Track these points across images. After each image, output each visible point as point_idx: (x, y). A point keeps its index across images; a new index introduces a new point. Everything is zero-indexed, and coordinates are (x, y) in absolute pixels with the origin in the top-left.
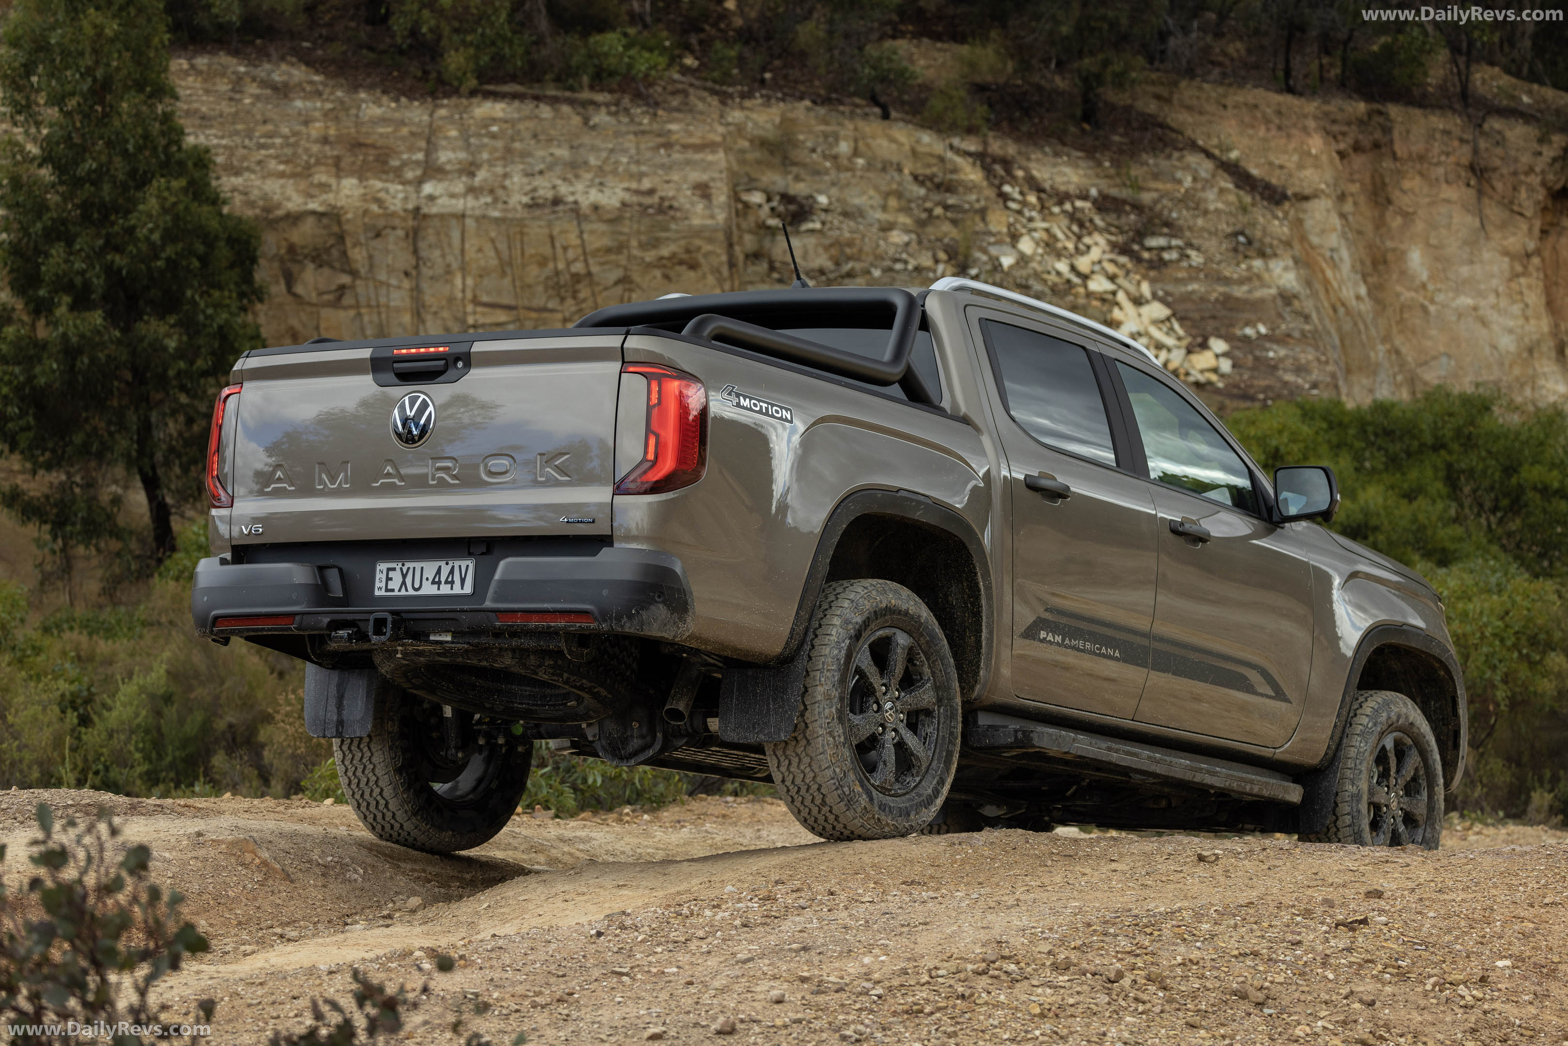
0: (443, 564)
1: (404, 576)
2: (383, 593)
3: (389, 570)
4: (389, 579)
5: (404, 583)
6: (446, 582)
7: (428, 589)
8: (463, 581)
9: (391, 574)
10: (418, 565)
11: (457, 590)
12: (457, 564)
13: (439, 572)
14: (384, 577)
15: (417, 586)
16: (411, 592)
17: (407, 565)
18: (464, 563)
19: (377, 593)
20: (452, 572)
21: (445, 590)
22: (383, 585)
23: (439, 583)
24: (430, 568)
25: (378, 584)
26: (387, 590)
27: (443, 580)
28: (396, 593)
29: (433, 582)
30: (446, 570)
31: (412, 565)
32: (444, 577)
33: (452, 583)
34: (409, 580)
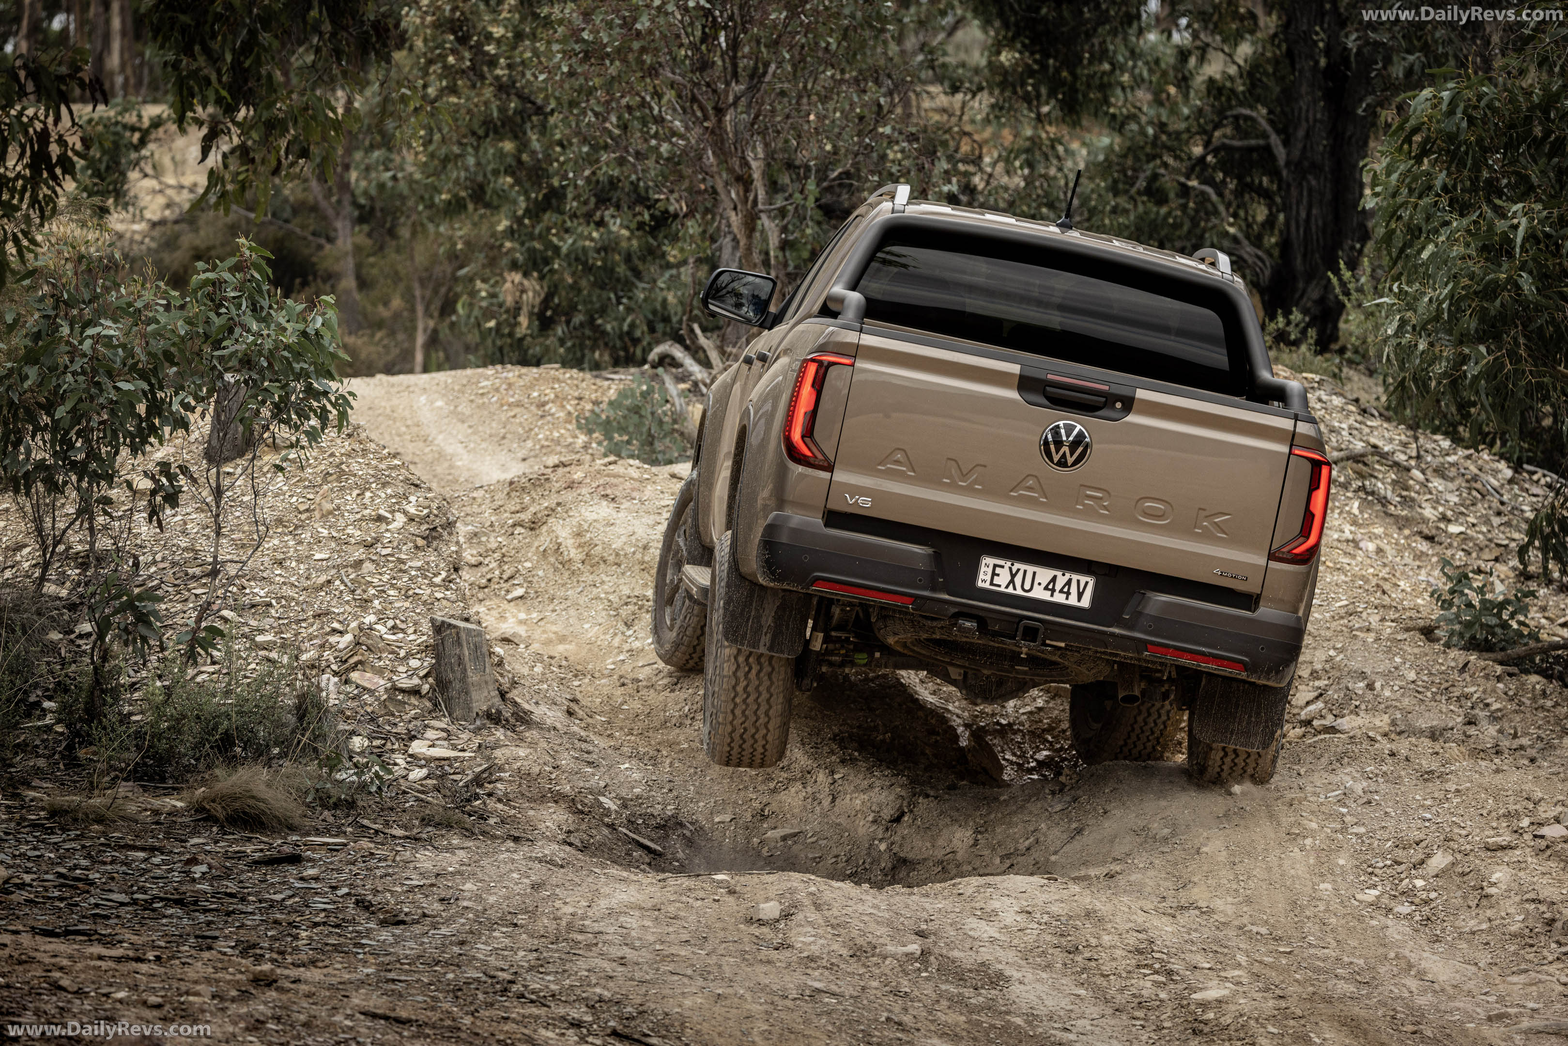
0: (1059, 574)
1: (1013, 576)
2: (987, 585)
3: (995, 566)
4: (994, 574)
5: (1012, 581)
6: (1061, 591)
7: (1039, 593)
8: (1080, 595)
9: (998, 570)
10: (1031, 569)
11: (1073, 601)
12: (1075, 577)
13: (1054, 579)
14: (990, 570)
15: (1027, 586)
16: (1019, 592)
17: (1017, 566)
18: (1083, 579)
19: (980, 584)
20: (1069, 583)
21: (1059, 598)
22: (988, 578)
23: (1053, 591)
24: (1044, 574)
25: (981, 576)
26: (992, 584)
28: (1002, 589)
29: (1046, 588)
30: (1061, 581)
31: (1023, 567)
32: (1059, 586)
33: (1068, 594)
34: (1018, 580)
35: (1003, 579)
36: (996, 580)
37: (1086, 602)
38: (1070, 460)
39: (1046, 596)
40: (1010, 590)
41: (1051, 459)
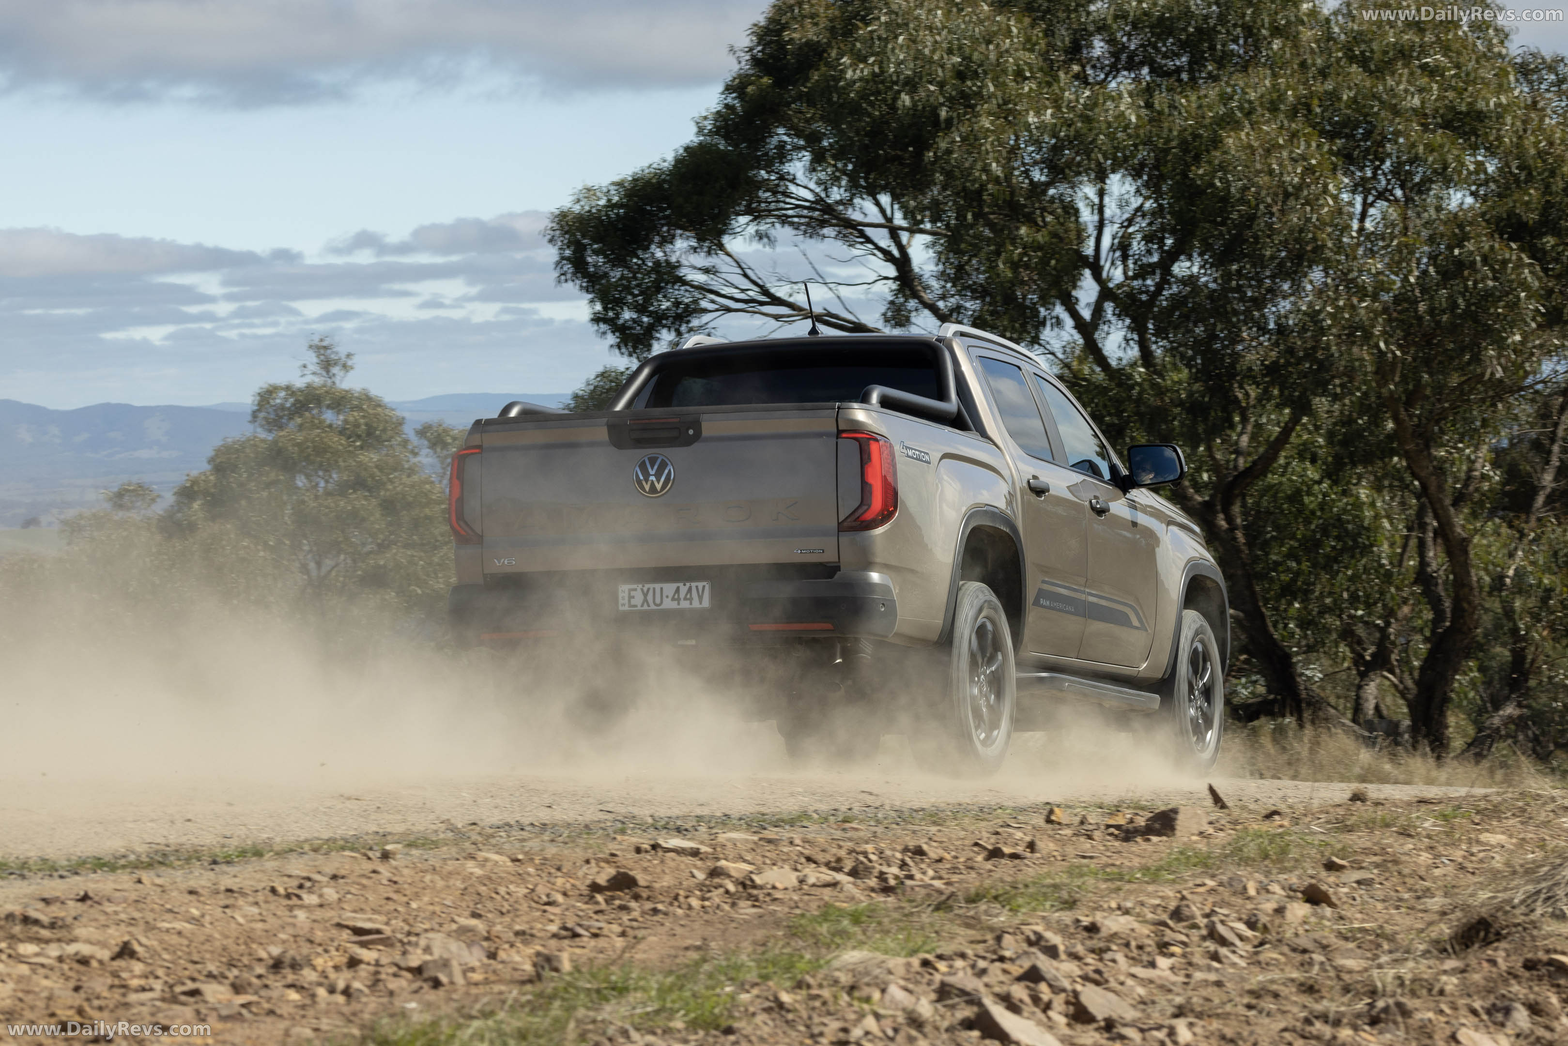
0: (681, 585)
1: (645, 595)
2: (626, 608)
3: (630, 590)
4: (631, 597)
5: (645, 600)
6: (685, 599)
7: (668, 604)
8: (701, 598)
9: (633, 593)
10: (658, 586)
11: (696, 604)
12: (694, 584)
13: (678, 590)
14: (626, 595)
15: (658, 601)
16: (653, 607)
17: (647, 586)
18: (701, 585)
19: (621, 608)
20: (690, 589)
21: (685, 604)
22: (626, 601)
23: (678, 600)
24: (669, 588)
25: (621, 601)
26: (630, 606)
27: (682, 595)
28: (639, 608)
29: (673, 599)
30: (684, 590)
31: (651, 586)
33: (691, 599)
34: (650, 598)
35: (638, 599)
36: (633, 602)
37: (706, 603)
38: (658, 486)
39: (674, 605)
40: (645, 607)
41: (643, 488)
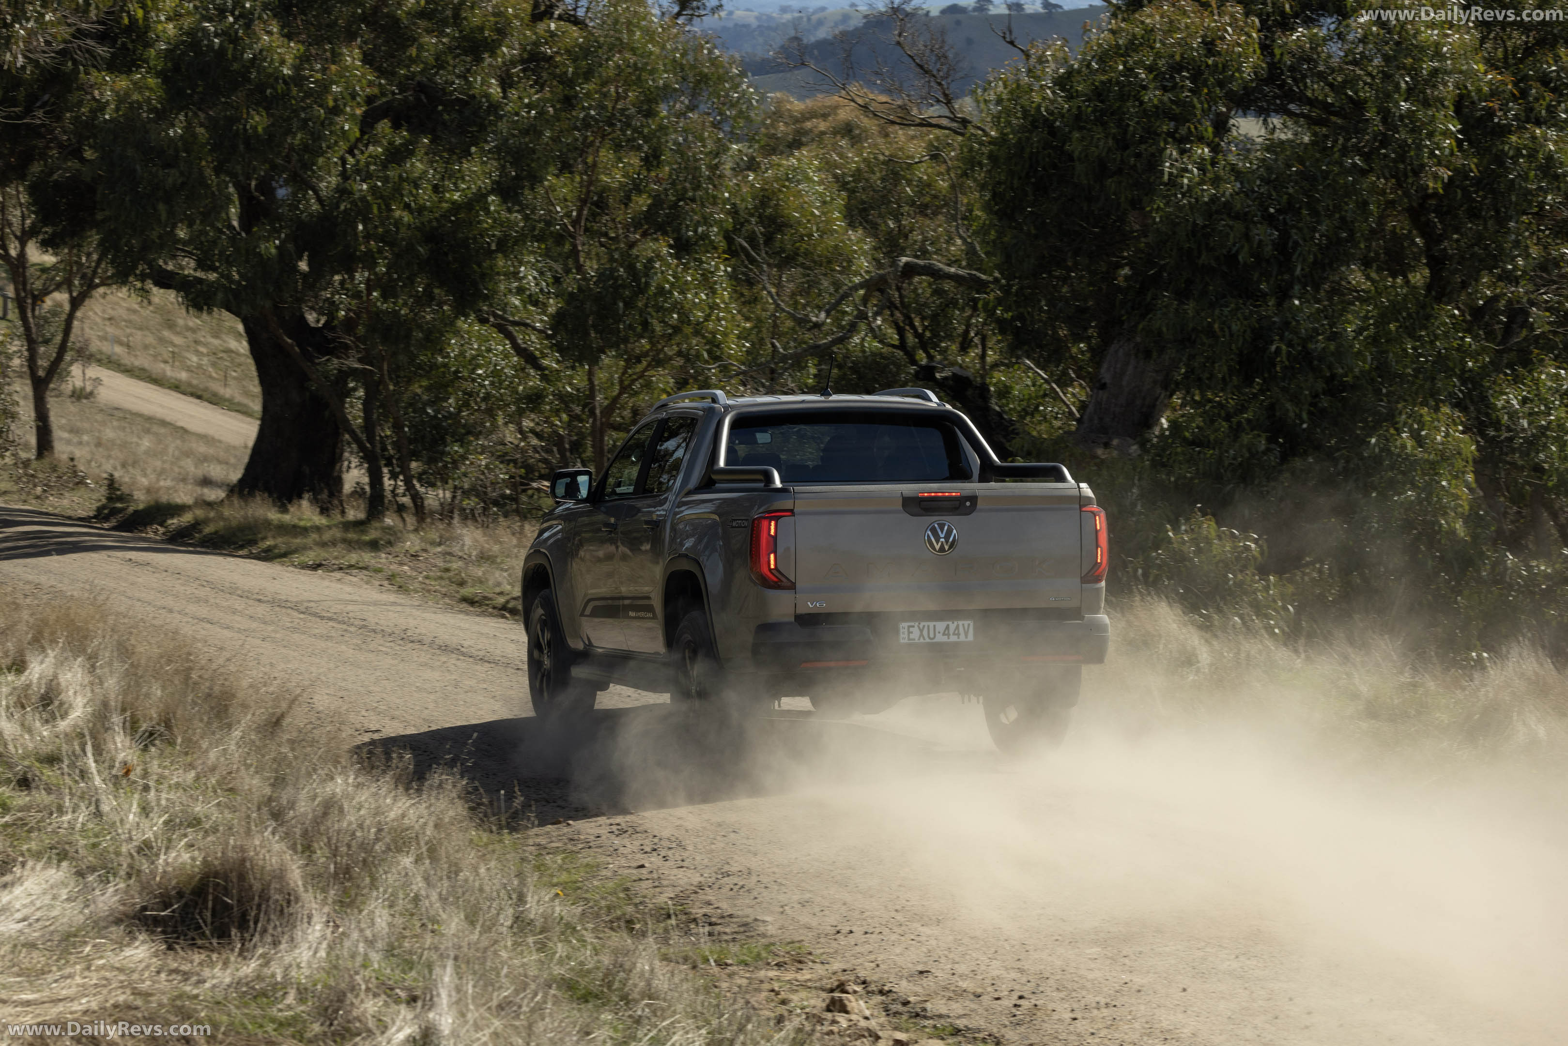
0: (950, 623)
1: (921, 631)
2: (906, 641)
3: (909, 627)
4: (909, 633)
5: (921, 635)
6: (954, 634)
7: (940, 638)
8: (966, 633)
9: (911, 629)
10: (931, 624)
11: (962, 638)
12: (961, 623)
13: (948, 627)
14: (906, 631)
15: (932, 636)
16: (928, 640)
17: (922, 624)
18: (966, 623)
19: (901, 641)
20: (958, 626)
21: (953, 638)
22: (906, 636)
23: (948, 635)
24: (941, 626)
25: (902, 636)
26: (909, 639)
27: (951, 631)
28: (916, 641)
29: (944, 634)
30: (952, 626)
31: (926, 624)
32: (952, 630)
33: (958, 634)
34: (925, 633)
35: (916, 634)
36: (912, 636)
37: (970, 637)
38: (947, 547)
39: (945, 639)
40: (922, 640)
41: (934, 549)
